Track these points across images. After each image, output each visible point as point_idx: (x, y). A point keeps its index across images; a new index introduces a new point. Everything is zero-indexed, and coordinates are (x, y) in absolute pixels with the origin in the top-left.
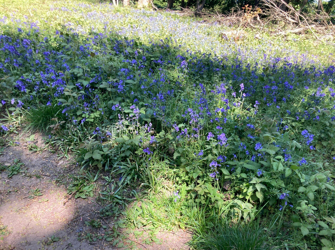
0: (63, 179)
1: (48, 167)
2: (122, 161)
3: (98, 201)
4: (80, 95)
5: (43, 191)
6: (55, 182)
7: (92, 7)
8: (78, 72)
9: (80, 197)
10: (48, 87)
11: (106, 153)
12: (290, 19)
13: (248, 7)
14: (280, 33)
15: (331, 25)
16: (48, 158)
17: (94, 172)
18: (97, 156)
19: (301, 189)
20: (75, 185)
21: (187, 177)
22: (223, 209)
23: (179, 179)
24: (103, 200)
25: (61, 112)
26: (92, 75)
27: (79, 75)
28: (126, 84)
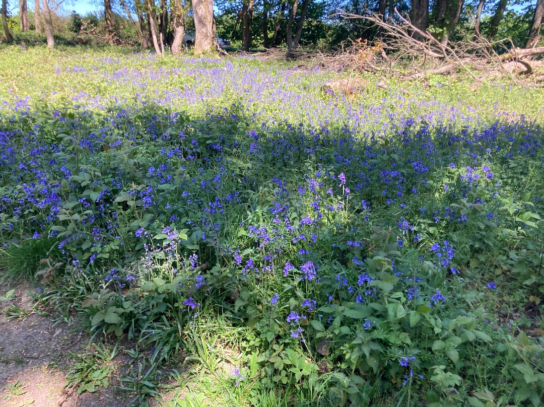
0: (59, 361)
1: (37, 341)
2: (155, 321)
3: (116, 394)
4: (86, 217)
5: (27, 386)
6: (46, 367)
7: (122, 60)
8: (83, 178)
9: (86, 390)
10: (37, 206)
11: (128, 311)
12: (431, 53)
13: (361, 41)
14: (417, 75)
15: (495, 56)
16: (36, 327)
17: (112, 344)
18: (112, 317)
19: (437, 345)
20: (78, 371)
21: (258, 340)
22: (317, 389)
23: (246, 344)
24: (125, 391)
25: (56, 247)
26: (106, 181)
27: (83, 185)
28: (159, 191)
